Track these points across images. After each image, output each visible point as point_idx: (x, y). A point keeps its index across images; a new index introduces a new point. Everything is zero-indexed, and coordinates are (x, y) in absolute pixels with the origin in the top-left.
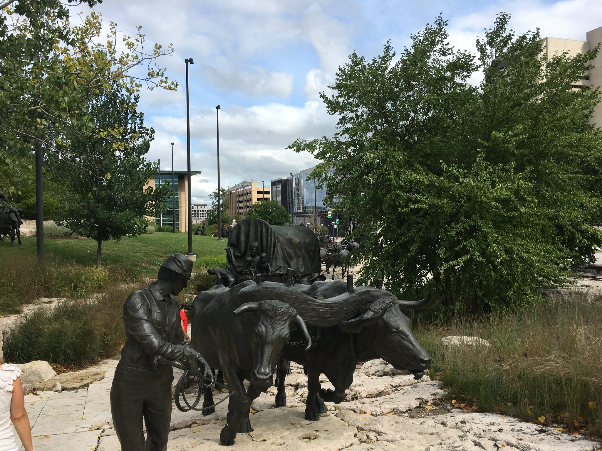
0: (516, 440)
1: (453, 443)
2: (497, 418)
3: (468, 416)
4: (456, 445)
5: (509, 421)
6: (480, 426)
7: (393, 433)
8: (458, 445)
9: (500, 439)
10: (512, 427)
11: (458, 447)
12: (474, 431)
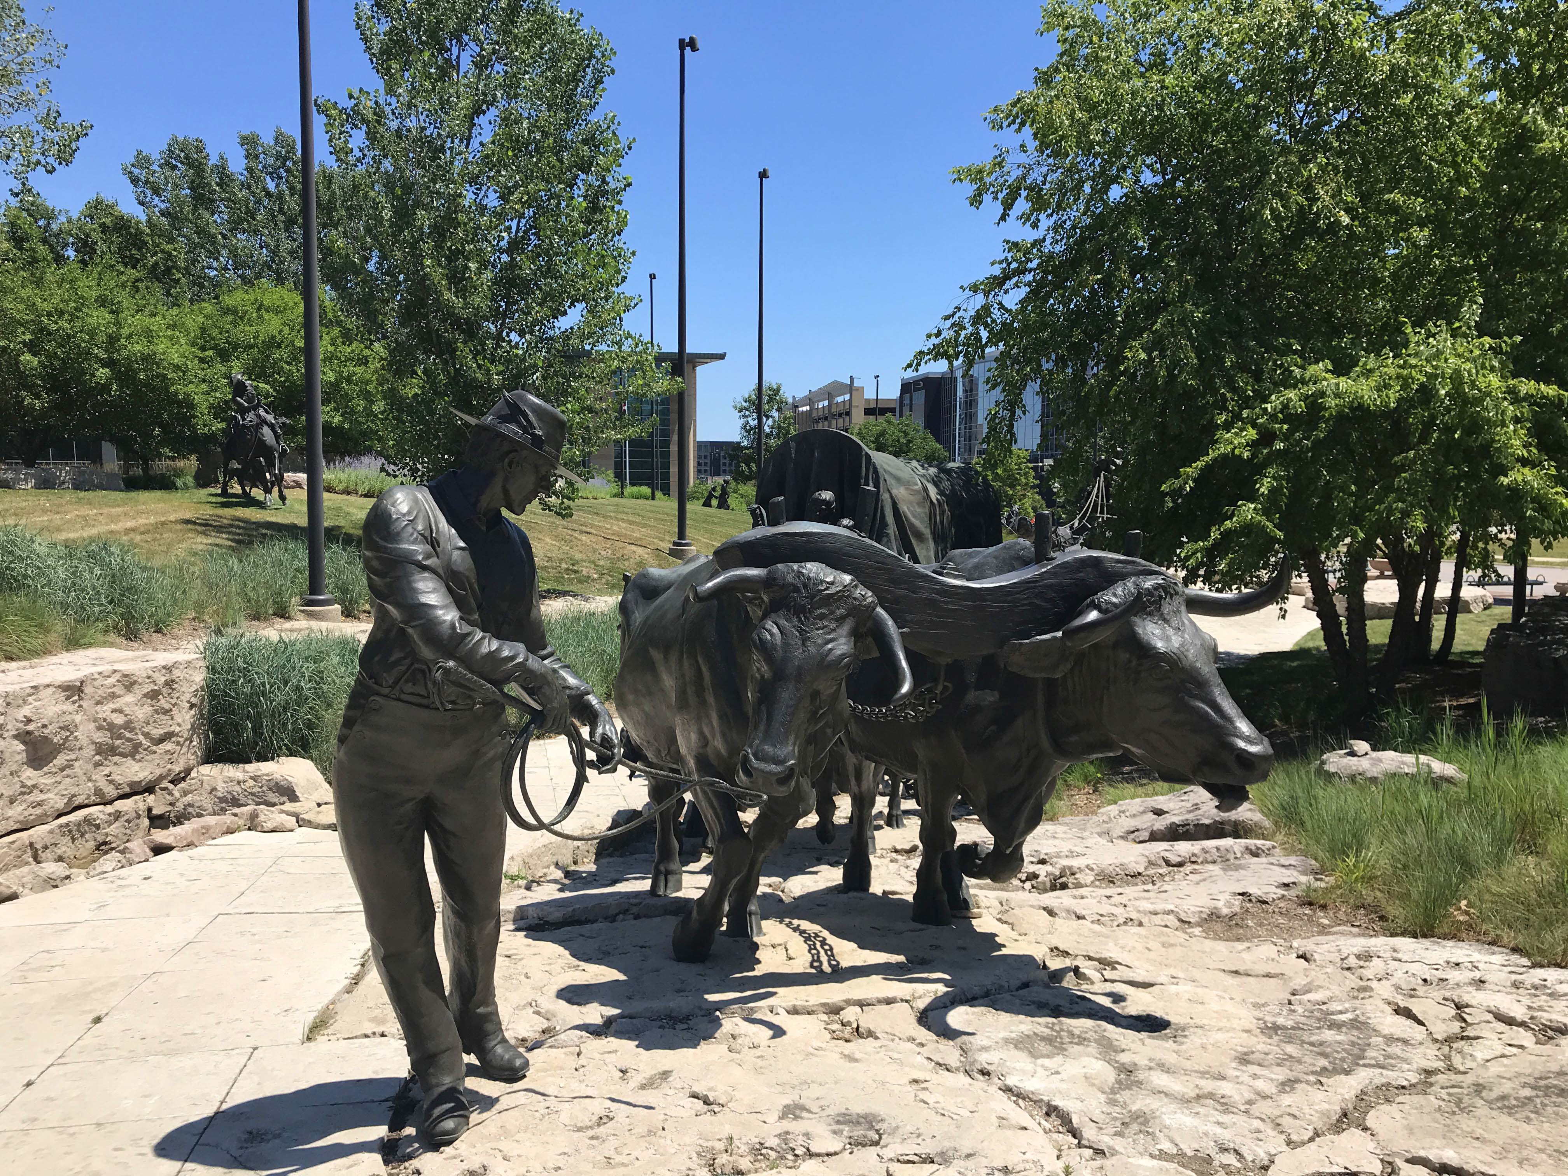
0: (1525, 1010)
1: (1324, 1003)
2: (1470, 952)
3: (1380, 943)
4: (1335, 1006)
5: (1506, 963)
6: (1414, 968)
7: (1151, 968)
8: (1340, 1008)
9: (1473, 1002)
10: (1514, 977)
11: (1341, 1012)
12: (1394, 980)
